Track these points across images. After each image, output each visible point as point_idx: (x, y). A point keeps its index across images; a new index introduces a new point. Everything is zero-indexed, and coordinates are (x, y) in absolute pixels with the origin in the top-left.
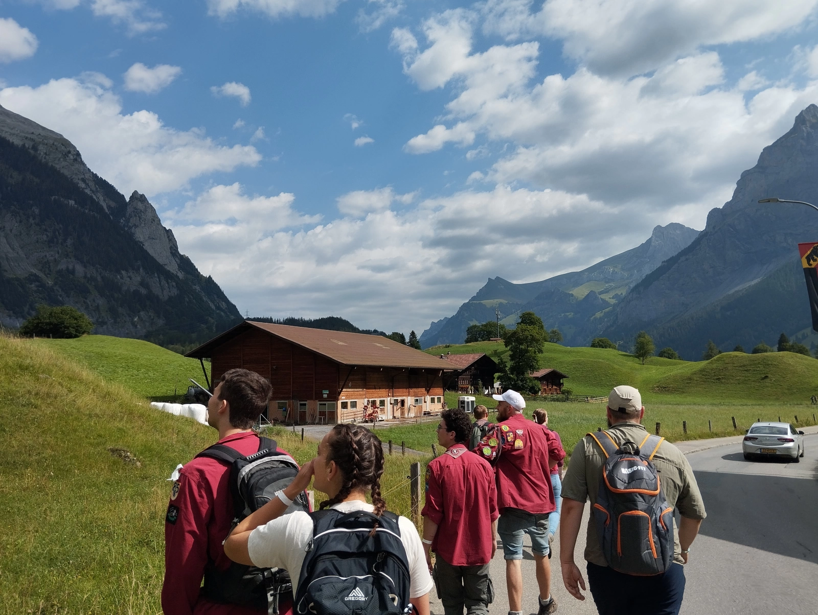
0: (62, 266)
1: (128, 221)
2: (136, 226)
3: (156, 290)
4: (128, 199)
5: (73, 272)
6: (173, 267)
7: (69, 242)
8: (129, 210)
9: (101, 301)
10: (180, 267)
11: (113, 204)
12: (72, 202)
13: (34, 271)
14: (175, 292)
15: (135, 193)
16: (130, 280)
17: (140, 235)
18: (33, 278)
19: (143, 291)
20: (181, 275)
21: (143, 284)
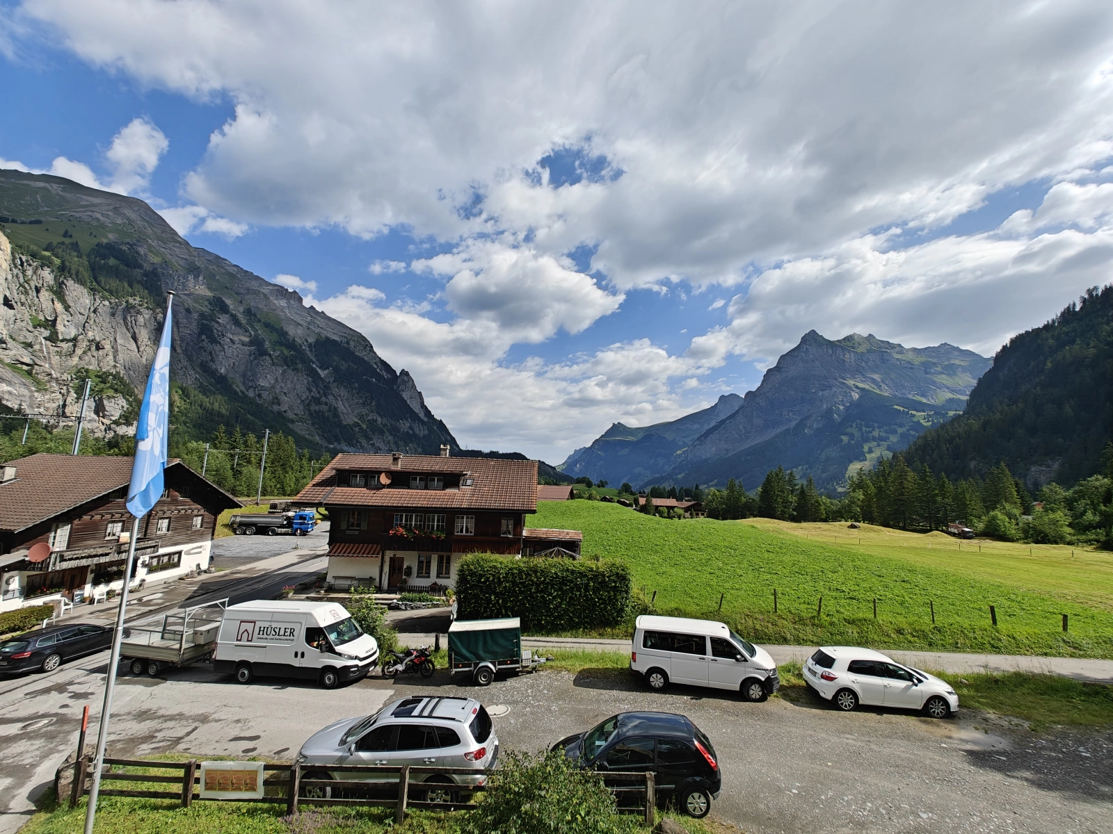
0: (370, 418)
1: (399, 387)
2: (403, 391)
3: (417, 431)
4: (398, 374)
5: (376, 421)
6: (422, 415)
7: (373, 403)
8: (399, 380)
9: (390, 438)
10: (425, 415)
11: (389, 376)
12: (374, 380)
13: (356, 420)
14: (426, 432)
15: (403, 370)
16: (404, 425)
17: (405, 396)
18: (356, 425)
19: (411, 432)
20: (426, 420)
21: (411, 428)
